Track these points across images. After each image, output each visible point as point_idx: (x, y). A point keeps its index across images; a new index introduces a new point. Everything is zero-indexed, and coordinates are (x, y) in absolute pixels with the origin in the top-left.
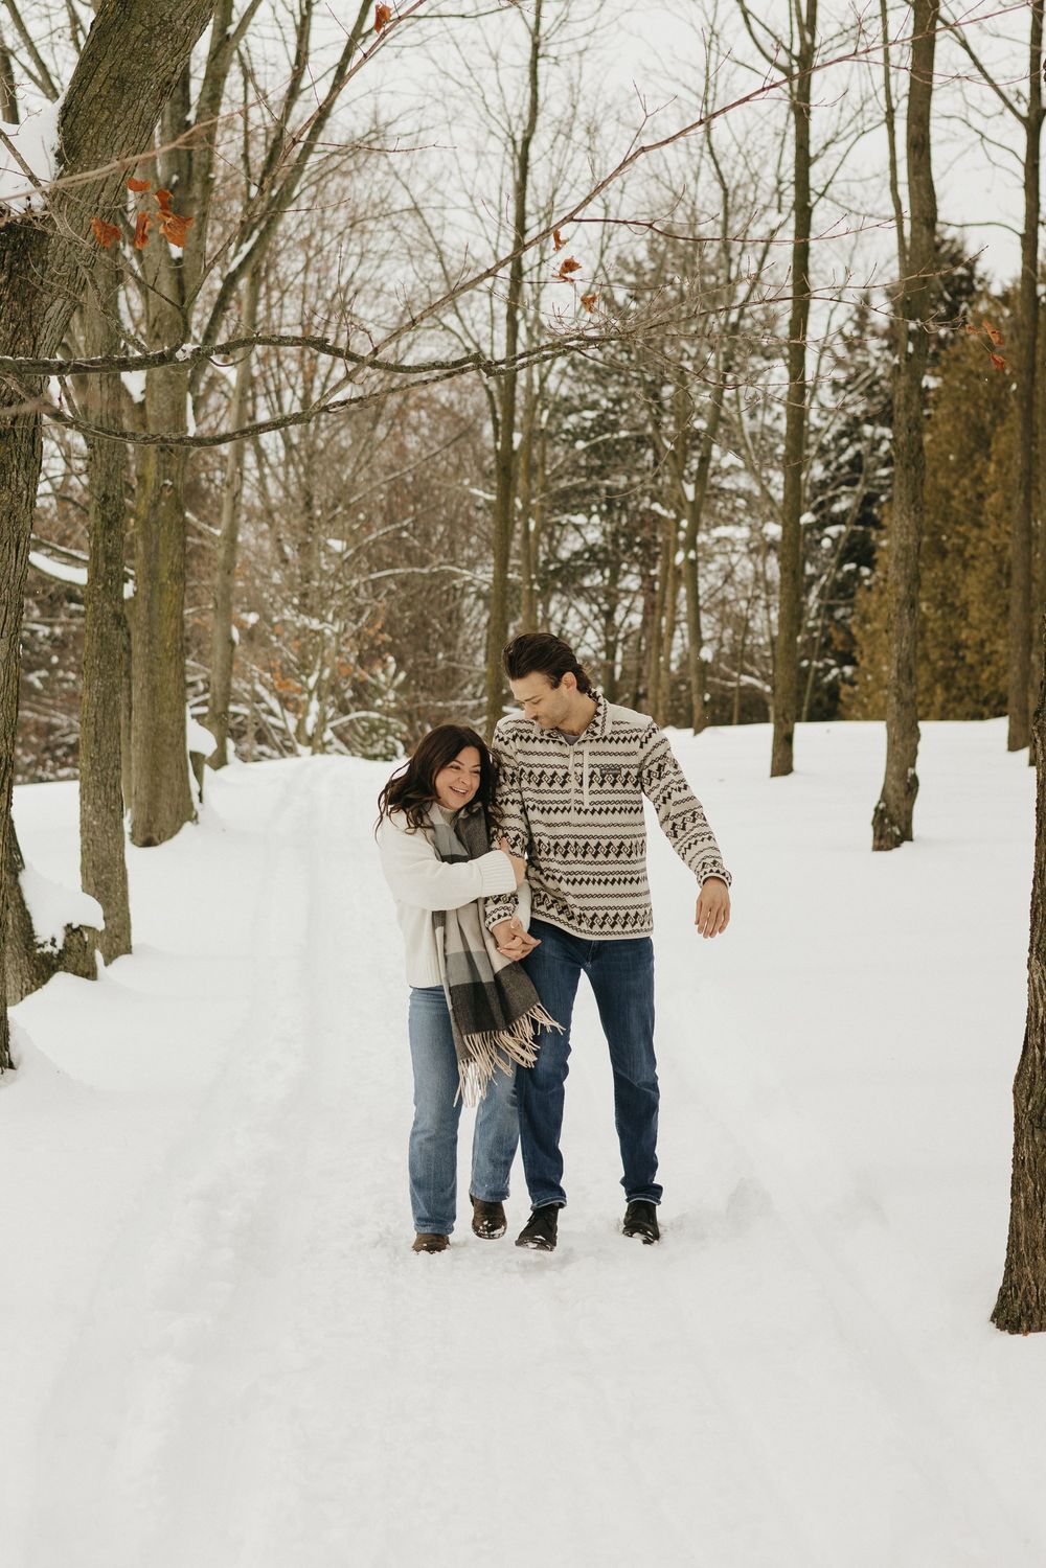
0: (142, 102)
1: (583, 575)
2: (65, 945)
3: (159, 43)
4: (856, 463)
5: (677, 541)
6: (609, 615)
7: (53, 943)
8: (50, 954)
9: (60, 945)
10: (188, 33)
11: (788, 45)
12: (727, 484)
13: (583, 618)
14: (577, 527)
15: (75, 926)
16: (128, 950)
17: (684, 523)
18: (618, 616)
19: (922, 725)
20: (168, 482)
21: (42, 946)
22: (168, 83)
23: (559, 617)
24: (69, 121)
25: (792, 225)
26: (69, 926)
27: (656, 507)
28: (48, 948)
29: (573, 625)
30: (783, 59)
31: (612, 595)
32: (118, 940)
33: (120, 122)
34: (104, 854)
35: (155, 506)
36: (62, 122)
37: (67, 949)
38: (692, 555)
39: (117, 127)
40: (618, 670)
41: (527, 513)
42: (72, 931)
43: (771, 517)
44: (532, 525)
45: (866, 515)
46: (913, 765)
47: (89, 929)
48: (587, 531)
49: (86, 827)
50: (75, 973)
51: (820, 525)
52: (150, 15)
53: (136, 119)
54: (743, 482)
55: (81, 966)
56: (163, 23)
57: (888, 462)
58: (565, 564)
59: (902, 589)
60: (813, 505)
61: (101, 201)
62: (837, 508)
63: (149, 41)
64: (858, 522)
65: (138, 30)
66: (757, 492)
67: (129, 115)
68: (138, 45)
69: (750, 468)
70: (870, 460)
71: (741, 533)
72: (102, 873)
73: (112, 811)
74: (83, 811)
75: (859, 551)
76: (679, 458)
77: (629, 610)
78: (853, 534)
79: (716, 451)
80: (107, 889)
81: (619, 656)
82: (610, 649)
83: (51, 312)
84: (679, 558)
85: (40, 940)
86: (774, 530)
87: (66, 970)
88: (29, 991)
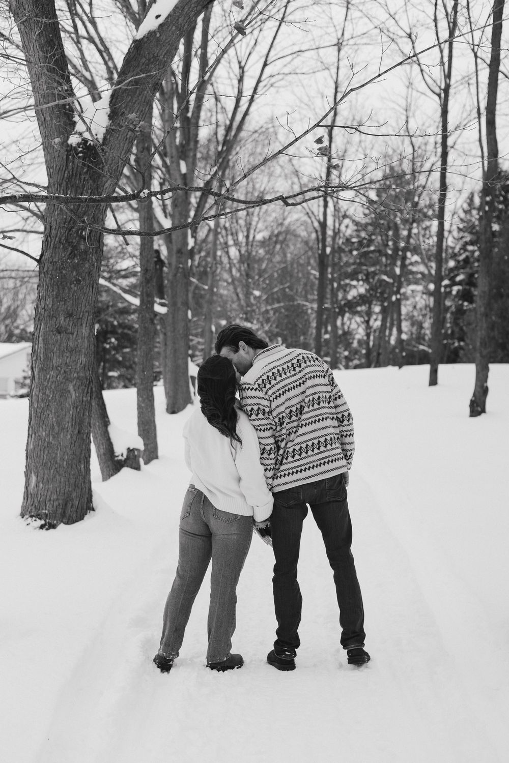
0: (145, 92)
1: (357, 306)
2: (127, 456)
3: (153, 66)
4: (466, 260)
5: (393, 291)
6: (367, 322)
7: (122, 455)
8: (121, 460)
9: (125, 456)
10: (165, 62)
11: (439, 84)
12: (414, 269)
13: (357, 323)
14: (355, 287)
15: (131, 448)
16: (157, 457)
17: (396, 284)
18: (371, 323)
19: (491, 366)
20: (181, 266)
21: (118, 456)
22: (157, 84)
23: (348, 323)
24: (114, 101)
25: (439, 163)
26: (129, 448)
27: (385, 277)
28: (120, 458)
29: (354, 326)
30: (437, 90)
31: (369, 313)
32: (151, 453)
33: (136, 101)
34: (147, 418)
35: (175, 275)
36: (111, 102)
37: (128, 458)
38: (398, 296)
39: (135, 103)
40: (371, 344)
41: (332, 280)
42: (130, 451)
43: (431, 282)
44: (335, 285)
45: (470, 282)
46: (486, 382)
47: (137, 450)
48: (359, 288)
49: (139, 407)
50: (132, 468)
51: (450, 286)
52: (149, 54)
53: (143, 100)
54: (422, 268)
55: (134, 465)
56: (154, 57)
57: (478, 260)
58: (349, 301)
59: (482, 309)
60: (449, 277)
61: (128, 136)
62: (459, 278)
63: (148, 65)
64: (467, 284)
65: (143, 60)
66: (426, 272)
67: (140, 98)
68: (143, 67)
69: (423, 262)
70: (472, 260)
71: (420, 288)
72: (145, 426)
73: (150, 400)
74: (138, 400)
75: (466, 296)
76: (393, 258)
77: (376, 320)
78: (464, 290)
79: (409, 254)
80: (148, 432)
81: (372, 338)
82: (368, 335)
83: (107, 185)
84: (394, 298)
85: (116, 454)
86: (432, 287)
87: (127, 466)
88: (112, 475)
